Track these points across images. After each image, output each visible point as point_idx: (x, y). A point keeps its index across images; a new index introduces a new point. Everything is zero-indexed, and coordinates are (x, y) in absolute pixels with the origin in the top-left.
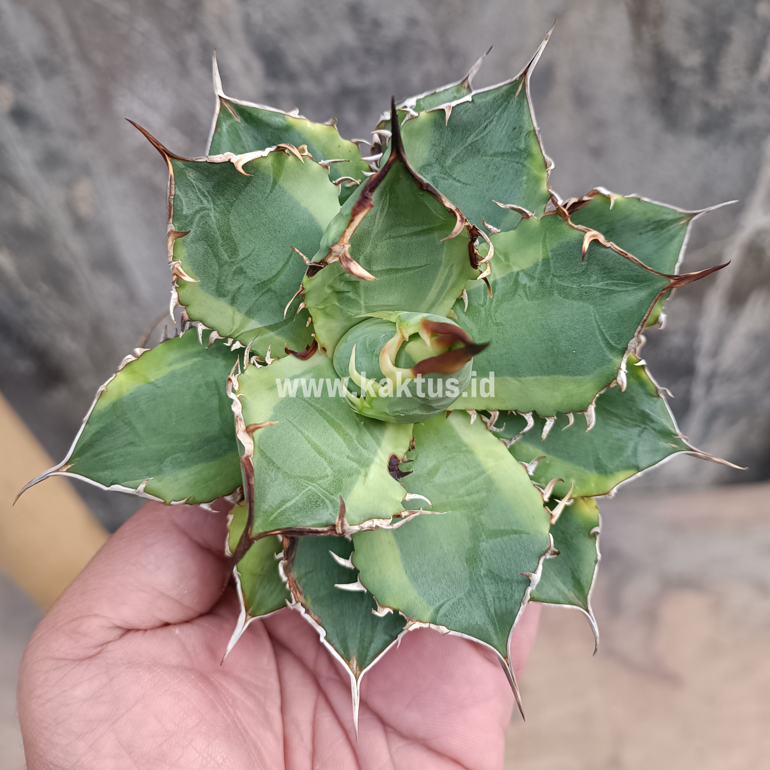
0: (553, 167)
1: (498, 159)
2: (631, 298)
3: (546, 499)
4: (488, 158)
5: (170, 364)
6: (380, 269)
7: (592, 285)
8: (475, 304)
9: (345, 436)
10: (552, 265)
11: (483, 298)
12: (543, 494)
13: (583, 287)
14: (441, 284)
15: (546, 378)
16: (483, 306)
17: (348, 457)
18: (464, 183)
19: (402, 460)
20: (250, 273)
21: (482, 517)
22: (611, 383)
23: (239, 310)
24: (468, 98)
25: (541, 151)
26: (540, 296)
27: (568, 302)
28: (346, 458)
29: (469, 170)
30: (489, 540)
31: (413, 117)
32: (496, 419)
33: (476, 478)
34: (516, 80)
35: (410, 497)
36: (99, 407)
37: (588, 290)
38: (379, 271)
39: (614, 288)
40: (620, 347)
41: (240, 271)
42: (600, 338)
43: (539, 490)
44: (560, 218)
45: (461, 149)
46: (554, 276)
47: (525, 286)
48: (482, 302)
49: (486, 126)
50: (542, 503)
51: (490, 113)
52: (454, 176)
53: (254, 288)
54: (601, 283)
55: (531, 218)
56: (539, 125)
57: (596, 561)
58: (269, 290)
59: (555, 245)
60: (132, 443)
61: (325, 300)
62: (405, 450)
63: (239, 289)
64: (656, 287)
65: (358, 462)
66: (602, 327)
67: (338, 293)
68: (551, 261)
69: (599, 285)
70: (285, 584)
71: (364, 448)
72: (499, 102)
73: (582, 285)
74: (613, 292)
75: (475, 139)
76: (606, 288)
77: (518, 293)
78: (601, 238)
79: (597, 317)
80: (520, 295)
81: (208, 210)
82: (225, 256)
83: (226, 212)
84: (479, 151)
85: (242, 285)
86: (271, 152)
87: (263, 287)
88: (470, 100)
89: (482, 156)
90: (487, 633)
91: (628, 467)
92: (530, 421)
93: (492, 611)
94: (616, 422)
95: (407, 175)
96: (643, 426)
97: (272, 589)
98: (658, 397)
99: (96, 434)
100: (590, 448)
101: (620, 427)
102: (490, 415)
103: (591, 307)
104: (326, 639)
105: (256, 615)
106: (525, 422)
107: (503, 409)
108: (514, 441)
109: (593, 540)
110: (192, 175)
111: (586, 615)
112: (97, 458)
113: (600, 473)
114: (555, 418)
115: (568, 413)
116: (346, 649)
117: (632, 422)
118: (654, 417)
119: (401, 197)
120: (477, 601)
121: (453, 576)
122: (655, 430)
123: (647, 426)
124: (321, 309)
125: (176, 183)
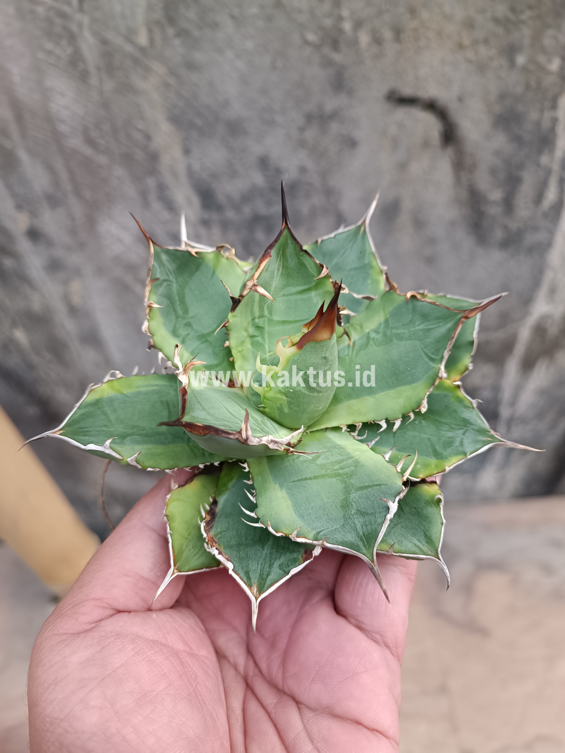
1: (352, 272)
3: (399, 469)
4: (346, 272)
5: (138, 387)
10: (390, 322)
11: (347, 351)
13: (411, 331)
16: (347, 355)
20: (194, 326)
21: (352, 480)
22: (435, 381)
25: (377, 263)
26: (384, 343)
27: (402, 343)
30: (357, 492)
32: (360, 427)
33: (347, 460)
34: (359, 226)
36: (88, 400)
37: (414, 332)
39: (431, 326)
41: (188, 325)
42: (425, 357)
43: (394, 467)
44: (392, 291)
46: (392, 328)
47: (374, 338)
48: (346, 353)
50: (395, 472)
51: (346, 245)
53: (197, 337)
54: (422, 326)
55: (375, 300)
57: (442, 524)
58: (207, 341)
59: (391, 309)
63: (188, 335)
64: (457, 319)
66: (425, 350)
68: (390, 320)
72: (351, 238)
74: (431, 329)
75: (338, 261)
76: (425, 328)
78: (418, 296)
79: (422, 346)
80: (371, 345)
81: (172, 282)
82: (180, 312)
83: (183, 286)
84: (340, 268)
85: (190, 333)
86: (213, 251)
87: (203, 337)
88: (333, 237)
89: (342, 271)
90: (358, 546)
91: (458, 453)
92: (384, 425)
93: (361, 533)
94: (446, 427)
95: (293, 240)
96: (465, 428)
97: (195, 552)
98: (473, 408)
99: (82, 414)
100: (429, 444)
101: (449, 431)
102: (356, 426)
103: (418, 342)
104: (233, 570)
105: (181, 570)
106: (380, 427)
107: (365, 421)
108: (373, 442)
109: (439, 508)
110: (164, 257)
111: (438, 562)
112: (81, 430)
113: (438, 459)
114: (401, 419)
115: (410, 412)
116: (249, 578)
117: (457, 427)
118: (472, 421)
119: (290, 260)
120: (349, 529)
121: (331, 516)
122: (474, 430)
123: (468, 428)
124: (240, 352)
125: (154, 259)
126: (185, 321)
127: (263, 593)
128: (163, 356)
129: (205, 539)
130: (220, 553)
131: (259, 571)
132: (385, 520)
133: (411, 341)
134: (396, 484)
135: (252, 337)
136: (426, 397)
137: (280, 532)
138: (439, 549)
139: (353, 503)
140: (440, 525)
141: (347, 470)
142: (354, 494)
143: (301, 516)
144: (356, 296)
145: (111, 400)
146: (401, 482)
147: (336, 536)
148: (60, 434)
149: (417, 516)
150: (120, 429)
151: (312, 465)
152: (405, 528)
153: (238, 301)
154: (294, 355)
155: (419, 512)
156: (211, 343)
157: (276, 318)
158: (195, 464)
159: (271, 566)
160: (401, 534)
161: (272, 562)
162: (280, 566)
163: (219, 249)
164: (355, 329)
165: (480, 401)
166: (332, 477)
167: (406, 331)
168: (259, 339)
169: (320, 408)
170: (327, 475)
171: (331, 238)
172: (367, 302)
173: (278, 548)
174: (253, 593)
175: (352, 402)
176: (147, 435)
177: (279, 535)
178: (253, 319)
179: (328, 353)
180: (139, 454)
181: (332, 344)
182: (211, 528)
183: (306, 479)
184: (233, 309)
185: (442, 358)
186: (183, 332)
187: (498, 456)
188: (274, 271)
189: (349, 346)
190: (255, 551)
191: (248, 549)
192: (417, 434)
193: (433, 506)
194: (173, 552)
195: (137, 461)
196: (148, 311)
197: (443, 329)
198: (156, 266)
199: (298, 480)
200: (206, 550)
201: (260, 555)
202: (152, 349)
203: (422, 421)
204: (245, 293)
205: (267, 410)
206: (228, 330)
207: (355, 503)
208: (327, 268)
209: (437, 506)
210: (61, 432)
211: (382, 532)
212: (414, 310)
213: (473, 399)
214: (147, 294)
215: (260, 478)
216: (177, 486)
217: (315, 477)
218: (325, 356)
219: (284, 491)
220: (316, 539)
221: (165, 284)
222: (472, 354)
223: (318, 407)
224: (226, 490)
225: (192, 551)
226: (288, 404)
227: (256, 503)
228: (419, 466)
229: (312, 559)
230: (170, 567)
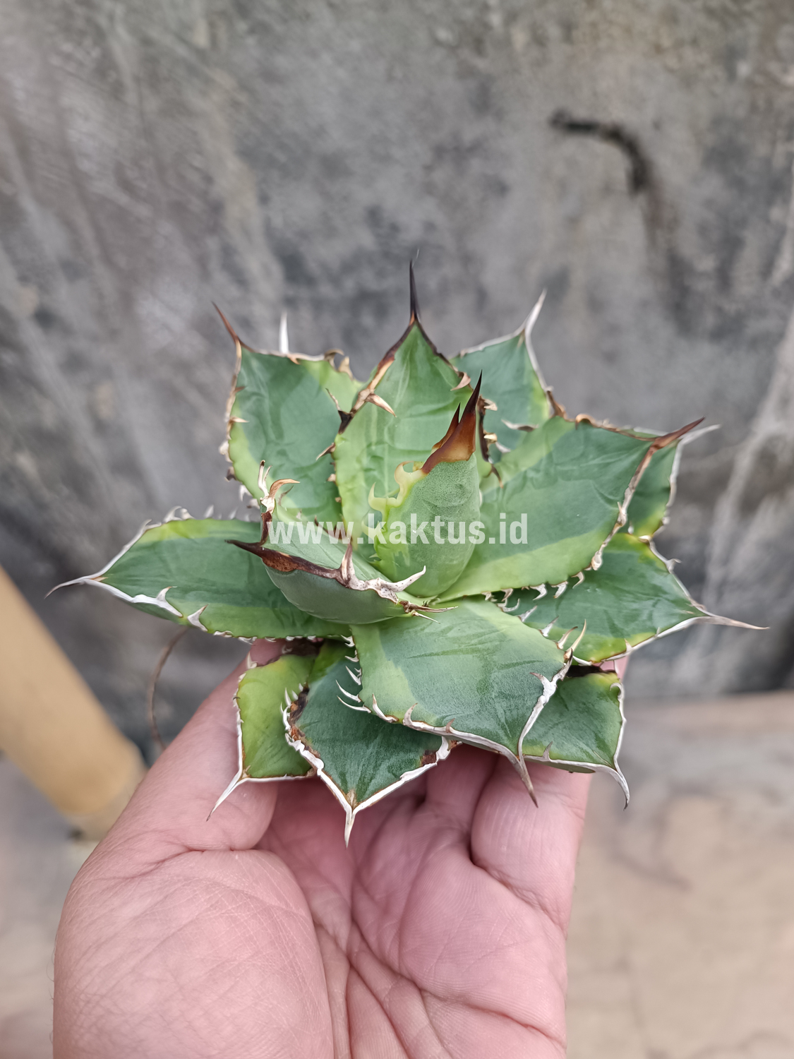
1: (506, 397)
3: (561, 645)
4: (498, 397)
5: (211, 533)
6: (403, 448)
7: (591, 463)
10: (554, 457)
11: (495, 496)
12: (557, 643)
16: (496, 501)
20: (291, 456)
21: (494, 657)
22: (613, 529)
26: (546, 485)
27: (570, 483)
30: (501, 671)
32: (510, 593)
34: (516, 336)
36: (141, 542)
37: (587, 468)
38: (401, 451)
40: (618, 498)
41: (282, 453)
42: (600, 498)
46: (557, 464)
47: (532, 479)
49: (496, 372)
53: (295, 469)
54: (597, 460)
55: (535, 430)
57: (621, 724)
59: (556, 440)
61: (354, 478)
63: (281, 466)
66: (601, 491)
67: (365, 470)
68: (554, 454)
73: (582, 466)
74: (610, 463)
76: (603, 462)
77: (527, 485)
79: (596, 486)
80: (528, 488)
81: (264, 396)
83: (278, 403)
84: (490, 391)
85: (284, 464)
87: (302, 471)
89: (493, 395)
90: (497, 735)
91: (645, 630)
92: (543, 591)
93: (503, 720)
94: (630, 597)
95: (424, 340)
96: (656, 598)
97: (274, 752)
98: (668, 572)
99: (133, 559)
100: (605, 617)
101: (634, 602)
102: (504, 593)
103: (591, 482)
104: (323, 770)
105: (253, 775)
106: (538, 593)
107: (517, 586)
108: (528, 614)
109: (616, 703)
110: (255, 364)
111: (614, 772)
112: (130, 578)
113: (616, 636)
114: (567, 583)
115: (578, 573)
116: (344, 782)
117: (645, 596)
118: (666, 588)
119: (419, 368)
120: (487, 716)
121: (463, 700)
122: (668, 600)
123: (660, 598)
124: (350, 490)
125: (242, 364)
126: (279, 448)
127: (363, 801)
128: (247, 491)
129: (287, 732)
130: (306, 748)
131: (360, 773)
132: (536, 703)
133: (582, 481)
134: (555, 660)
135: (367, 470)
136: (601, 550)
137: (390, 716)
138: (616, 757)
139: (494, 684)
140: (618, 724)
141: (488, 645)
142: (496, 674)
143: (422, 699)
144: (510, 425)
145: (172, 546)
146: (563, 660)
147: (467, 722)
148: (101, 582)
149: (586, 714)
150: (183, 581)
151: (441, 638)
152: (569, 729)
153: (349, 417)
154: (419, 482)
155: (588, 708)
156: (311, 479)
157: (400, 446)
158: (281, 636)
159: (376, 767)
160: (562, 736)
161: (378, 762)
162: (390, 769)
163: (329, 358)
164: (508, 469)
165: (677, 561)
166: (468, 653)
167: (575, 468)
168: (376, 473)
169: (455, 562)
170: (461, 651)
171: (479, 351)
172: (524, 433)
173: (389, 747)
174: (349, 802)
175: (501, 562)
176: (217, 592)
177: (388, 719)
178: (369, 446)
179: (465, 480)
180: (204, 609)
181: (471, 468)
182: (298, 719)
183: (431, 655)
184: (342, 429)
185: (623, 498)
186: (275, 461)
187: (704, 636)
188: (398, 382)
189: (498, 489)
190: (356, 749)
191: (346, 747)
192: (589, 605)
193: (609, 699)
194: (243, 749)
195: (201, 620)
196: (229, 428)
197: (626, 462)
198: (244, 373)
199: (420, 656)
200: (287, 743)
201: (362, 754)
202: (232, 480)
203: (597, 589)
204: (358, 406)
205: (382, 563)
206: (334, 459)
207: (497, 683)
208: (469, 377)
209: (615, 699)
210: (103, 578)
211: (533, 718)
212: (587, 439)
213: (668, 559)
214: (229, 407)
215: (368, 655)
216: (255, 665)
217: (444, 653)
218: (460, 483)
219: (400, 669)
220: (440, 725)
221: (254, 398)
222: (668, 504)
223: (452, 560)
224: (323, 675)
225: (269, 750)
226: (410, 552)
227: (361, 685)
228: (590, 646)
229: (436, 764)
230: (237, 770)
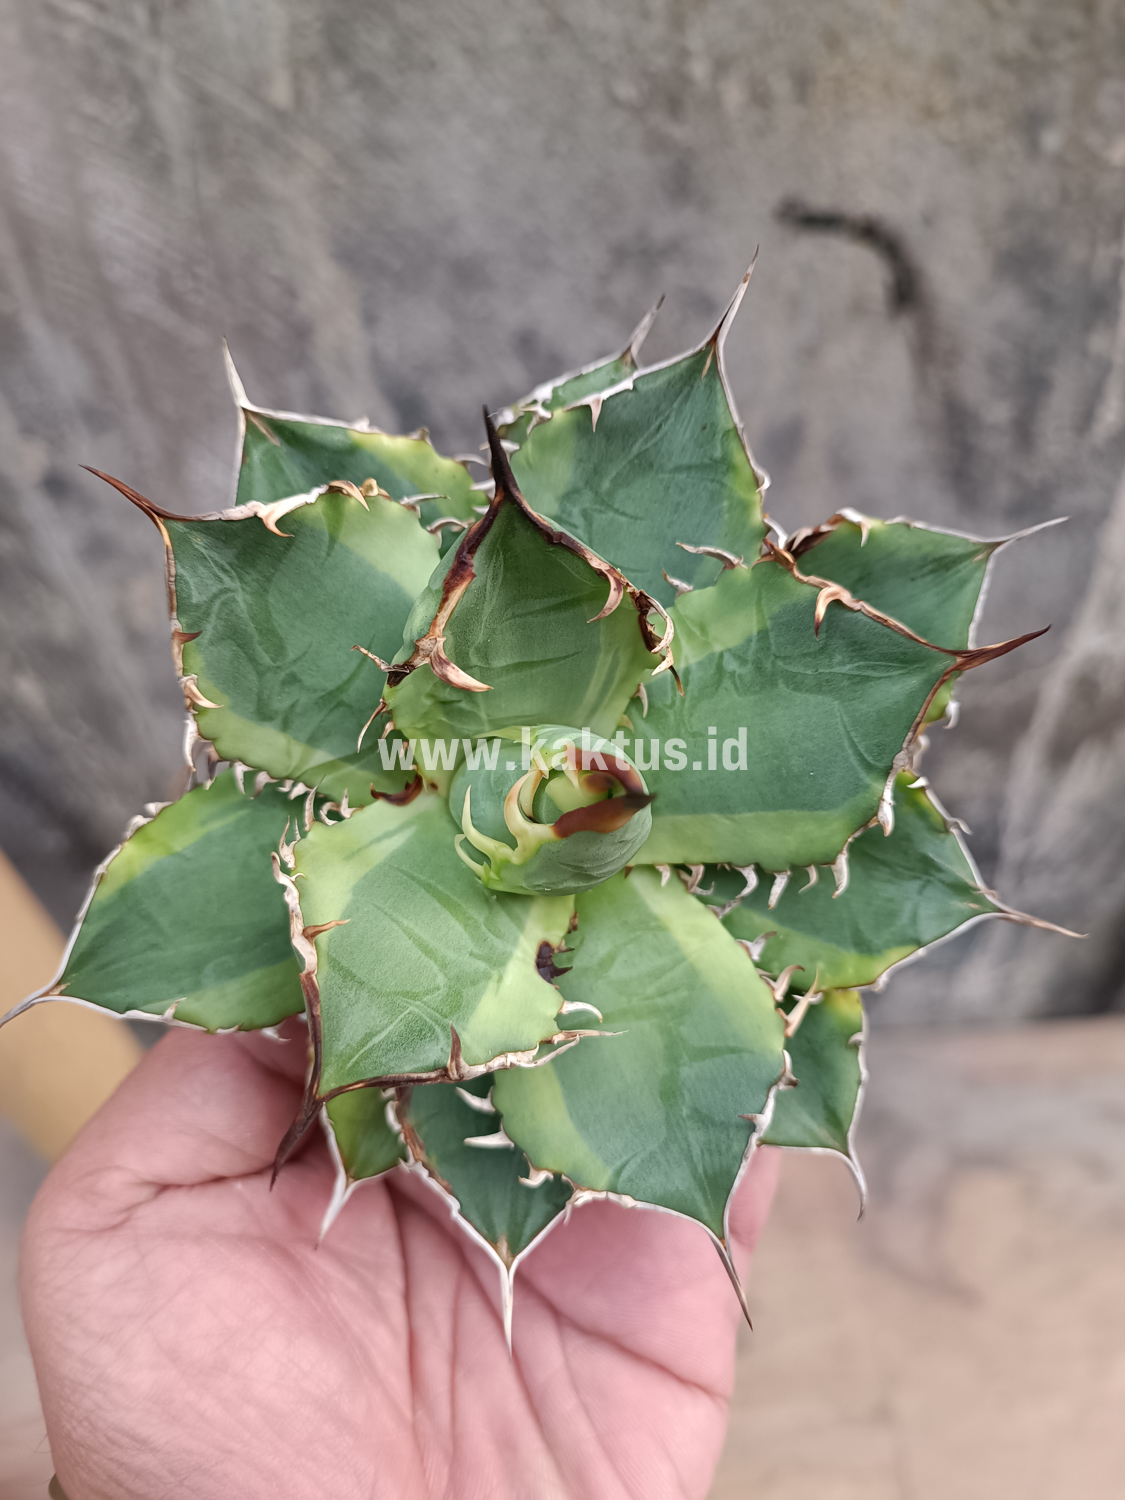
0: (767, 484)
1: (682, 477)
2: (895, 689)
3: (779, 996)
4: (666, 476)
5: (203, 823)
6: (505, 664)
7: (837, 669)
8: (659, 704)
9: (467, 922)
10: (772, 641)
11: (670, 695)
12: (773, 989)
13: (821, 673)
14: (603, 678)
15: (771, 815)
16: (671, 707)
17: (471, 954)
18: (632, 517)
19: (558, 948)
20: (307, 680)
21: (682, 1028)
22: (869, 822)
23: (296, 738)
24: (627, 384)
25: (748, 460)
26: (757, 688)
27: (800, 697)
28: (467, 955)
29: (639, 495)
30: (694, 1064)
31: (543, 420)
32: (700, 877)
33: (672, 968)
34: (700, 351)
35: (570, 1007)
36: (101, 897)
37: (829, 677)
38: (503, 668)
39: (869, 673)
40: (881, 765)
41: (293, 679)
42: (850, 751)
43: (768, 984)
44: (780, 567)
45: (623, 463)
46: (777, 657)
47: (733, 674)
49: (660, 427)
50: (771, 1005)
51: (663, 406)
52: (616, 506)
53: (316, 703)
54: (849, 666)
55: (737, 568)
56: (742, 418)
57: (859, 1082)
58: (340, 704)
59: (776, 609)
60: (154, 946)
61: (425, 716)
62: (561, 933)
63: (293, 706)
64: (934, 671)
65: (488, 960)
66: (853, 734)
67: (444, 703)
68: (772, 635)
69: (847, 668)
70: (397, 1136)
71: (497, 936)
72: (678, 387)
73: (821, 671)
74: (868, 679)
75: (644, 448)
76: (857, 673)
77: (723, 685)
78: (846, 597)
79: (846, 719)
80: (726, 689)
81: (233, 591)
82: (266, 659)
83: (261, 592)
84: (651, 465)
85: (297, 700)
86: (321, 495)
87: (331, 699)
88: (631, 387)
89: (657, 473)
91: (901, 942)
92: (752, 880)
93: (700, 1170)
94: (885, 873)
96: (925, 877)
99: (99, 935)
101: (889, 882)
102: (691, 872)
103: (836, 706)
104: (461, 1212)
106: (744, 882)
107: (710, 859)
108: (728, 910)
109: (855, 1055)
111: (847, 1162)
113: (862, 953)
114: (789, 873)
115: (808, 865)
116: (490, 1224)
117: (908, 873)
118: (944, 864)
120: (676, 1155)
122: (943, 882)
123: (932, 878)
125: (175, 559)
130: (431, 1175)
131: (509, 1205)
133: (820, 697)
136: (846, 847)
137: (544, 1169)
138: (850, 1135)
139: (685, 1091)
140: (855, 1085)
141: (671, 999)
142: (687, 1067)
143: (583, 1125)
144: (687, 547)
145: (152, 878)
146: (782, 1041)
147: (651, 1180)
148: (61, 994)
154: (549, 843)
166: (642, 1018)
167: (809, 670)
170: (633, 1011)
172: (715, 564)
174: (499, 1254)
184: (393, 684)
186: (281, 702)
193: (843, 1049)
197: (899, 687)
207: (689, 1090)
209: (852, 1051)
210: (63, 987)
228: (820, 965)
